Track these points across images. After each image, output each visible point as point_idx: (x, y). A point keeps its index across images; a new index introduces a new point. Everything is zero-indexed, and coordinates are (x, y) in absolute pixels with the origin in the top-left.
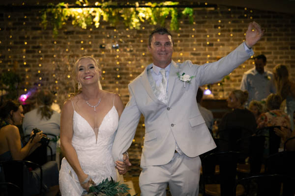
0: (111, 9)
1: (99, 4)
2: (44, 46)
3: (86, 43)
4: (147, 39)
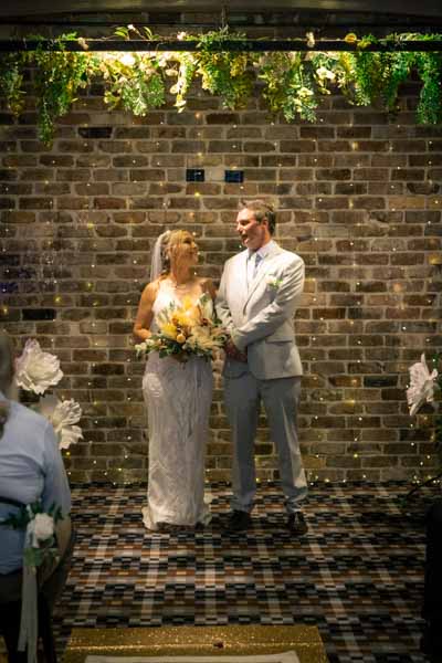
0: (226, 54)
1: (190, 39)
2: (19, 171)
3: (147, 164)
4: (331, 154)
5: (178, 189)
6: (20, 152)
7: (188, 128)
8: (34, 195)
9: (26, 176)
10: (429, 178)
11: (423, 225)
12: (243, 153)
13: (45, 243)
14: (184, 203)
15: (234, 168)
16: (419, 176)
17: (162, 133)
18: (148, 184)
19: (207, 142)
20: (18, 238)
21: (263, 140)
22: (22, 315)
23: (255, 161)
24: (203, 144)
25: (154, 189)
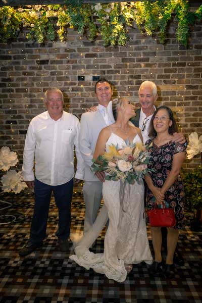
2: (15, 78)
3: (62, 74)
4: (134, 69)
5: (75, 84)
6: (14, 71)
7: (78, 60)
8: (21, 87)
9: (18, 79)
10: (172, 78)
11: (169, 97)
12: (100, 69)
13: (26, 105)
14: (77, 90)
15: (96, 75)
16: (168, 77)
17: (68, 62)
18: (63, 82)
19: (85, 65)
20: (16, 104)
21: (107, 64)
22: (19, 133)
23: (104, 72)
24: (84, 66)
25: (66, 84)
